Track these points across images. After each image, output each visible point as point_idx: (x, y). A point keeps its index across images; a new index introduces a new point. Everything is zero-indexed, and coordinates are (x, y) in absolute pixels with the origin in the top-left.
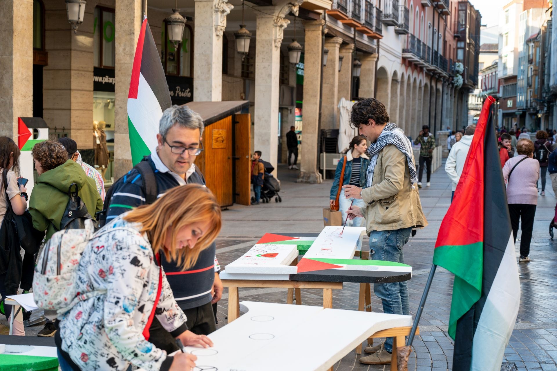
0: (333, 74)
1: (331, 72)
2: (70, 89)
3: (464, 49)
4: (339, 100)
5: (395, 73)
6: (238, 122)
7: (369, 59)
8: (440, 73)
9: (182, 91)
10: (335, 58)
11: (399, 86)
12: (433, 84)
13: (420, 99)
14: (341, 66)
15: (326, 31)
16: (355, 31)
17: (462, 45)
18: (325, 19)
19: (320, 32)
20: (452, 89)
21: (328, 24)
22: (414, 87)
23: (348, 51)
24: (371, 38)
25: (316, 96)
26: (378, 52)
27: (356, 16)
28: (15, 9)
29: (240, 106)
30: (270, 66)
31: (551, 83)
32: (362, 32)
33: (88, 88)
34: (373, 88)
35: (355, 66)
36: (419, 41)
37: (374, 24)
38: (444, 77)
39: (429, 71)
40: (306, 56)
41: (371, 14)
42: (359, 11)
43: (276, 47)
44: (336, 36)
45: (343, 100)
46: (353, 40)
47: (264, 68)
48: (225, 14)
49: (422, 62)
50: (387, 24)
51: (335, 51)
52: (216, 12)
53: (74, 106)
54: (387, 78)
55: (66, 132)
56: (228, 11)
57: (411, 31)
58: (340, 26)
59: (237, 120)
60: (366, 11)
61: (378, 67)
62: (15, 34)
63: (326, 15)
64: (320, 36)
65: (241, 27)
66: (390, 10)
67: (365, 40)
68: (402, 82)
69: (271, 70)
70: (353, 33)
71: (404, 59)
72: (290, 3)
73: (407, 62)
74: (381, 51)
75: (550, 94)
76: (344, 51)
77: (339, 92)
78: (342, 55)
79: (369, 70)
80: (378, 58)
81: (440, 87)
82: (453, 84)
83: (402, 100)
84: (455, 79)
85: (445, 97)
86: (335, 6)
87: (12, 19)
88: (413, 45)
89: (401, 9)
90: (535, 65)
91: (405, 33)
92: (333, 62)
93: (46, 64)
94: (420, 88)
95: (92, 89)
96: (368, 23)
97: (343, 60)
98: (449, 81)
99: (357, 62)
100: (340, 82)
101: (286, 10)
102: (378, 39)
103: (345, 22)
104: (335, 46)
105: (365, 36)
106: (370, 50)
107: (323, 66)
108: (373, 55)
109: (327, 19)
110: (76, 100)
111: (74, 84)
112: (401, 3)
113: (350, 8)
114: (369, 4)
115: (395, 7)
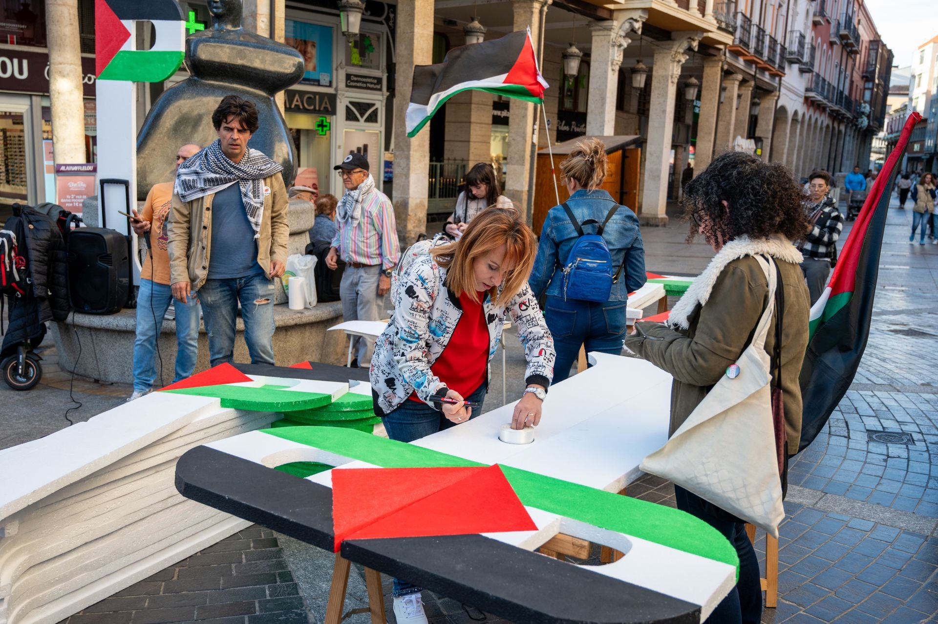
0: (731, 112)
1: (728, 110)
2: (470, 122)
3: (872, 89)
4: (734, 138)
6: (628, 157)
7: (769, 97)
8: (844, 114)
9: (577, 126)
10: (733, 96)
11: (799, 126)
12: (836, 125)
13: (820, 140)
14: (739, 103)
15: (726, 67)
16: (756, 68)
17: (870, 85)
18: (725, 54)
19: (719, 69)
20: (855, 130)
21: (729, 60)
22: (815, 127)
23: (747, 88)
24: (773, 76)
25: (710, 134)
26: (779, 91)
27: (759, 52)
28: (416, 42)
29: (631, 141)
30: (665, 101)
32: (763, 70)
33: (487, 122)
34: (771, 127)
35: (753, 104)
36: (824, 80)
37: (777, 61)
38: (848, 118)
39: (832, 111)
40: (704, 93)
41: (775, 51)
42: (762, 48)
43: (672, 82)
44: (736, 73)
45: (739, 138)
46: (754, 77)
47: (659, 103)
48: (622, 48)
49: (825, 101)
50: (791, 62)
51: (734, 88)
52: (613, 46)
53: (473, 138)
54: (786, 118)
55: (464, 163)
56: (625, 45)
57: (816, 69)
58: (741, 63)
59: (627, 154)
60: (770, 47)
61: (779, 106)
63: (727, 51)
64: (719, 73)
65: (638, 62)
66: (795, 48)
67: (766, 77)
68: (803, 122)
69: (666, 106)
70: (754, 70)
71: (806, 99)
72: (690, 38)
73: (809, 102)
74: (782, 89)
76: (743, 88)
77: (735, 130)
78: (741, 93)
79: (769, 109)
80: (779, 97)
81: (842, 128)
82: (857, 126)
83: (801, 141)
84: (860, 120)
85: (847, 138)
86: (737, 42)
87: (412, 51)
88: (817, 84)
89: (807, 47)
91: (810, 71)
92: (731, 99)
94: (821, 128)
95: (491, 122)
96: (771, 60)
97: (742, 97)
98: (853, 123)
99: (757, 100)
100: (736, 120)
101: (685, 45)
102: (780, 77)
103: (747, 58)
104: (734, 84)
106: (770, 88)
107: (720, 103)
108: (773, 94)
109: (728, 54)
110: (476, 132)
111: (473, 118)
112: (808, 40)
113: (753, 44)
114: (773, 41)
115: (801, 44)
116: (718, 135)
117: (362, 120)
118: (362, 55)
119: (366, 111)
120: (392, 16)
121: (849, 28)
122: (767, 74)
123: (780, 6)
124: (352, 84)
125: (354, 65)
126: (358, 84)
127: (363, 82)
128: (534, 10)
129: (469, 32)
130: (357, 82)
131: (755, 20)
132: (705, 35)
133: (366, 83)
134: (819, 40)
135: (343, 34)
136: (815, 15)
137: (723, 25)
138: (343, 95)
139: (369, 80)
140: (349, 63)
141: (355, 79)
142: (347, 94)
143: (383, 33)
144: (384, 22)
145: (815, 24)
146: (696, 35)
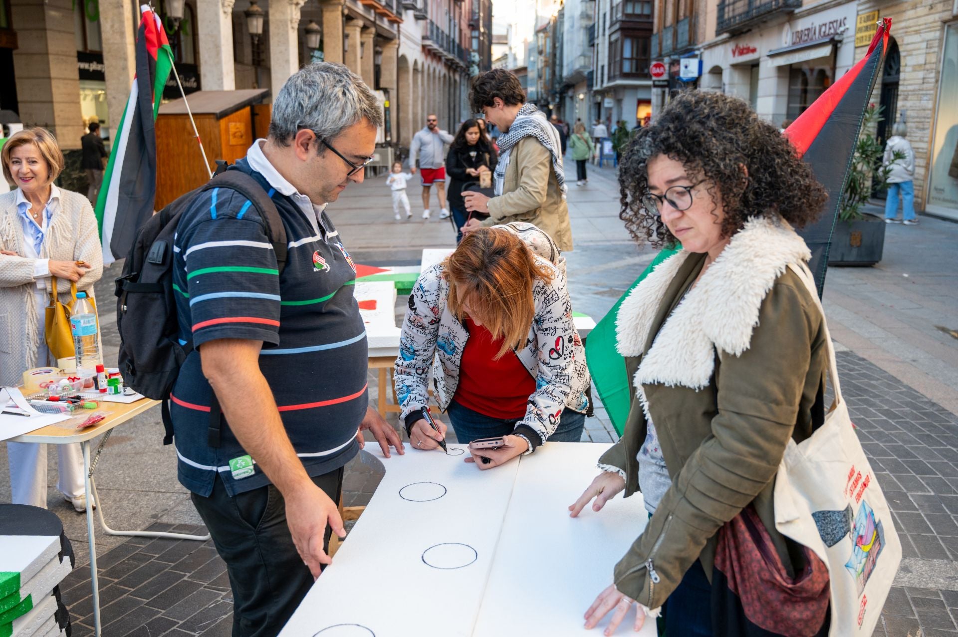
0: (355, 61)
1: (353, 59)
2: (49, 78)
3: (478, 38)
5: (416, 62)
6: (257, 114)
7: (390, 46)
8: (458, 63)
9: (186, 80)
10: (356, 43)
11: (420, 76)
12: (451, 74)
13: (439, 90)
14: (363, 52)
15: (346, 12)
16: (376, 13)
17: (476, 34)
19: (339, 13)
20: (468, 79)
21: (348, 4)
22: (434, 77)
23: (369, 36)
24: (392, 22)
26: (399, 38)
29: (259, 95)
30: (287, 50)
31: (565, 73)
32: (382, 15)
33: (72, 77)
34: (395, 77)
35: (377, 53)
36: (438, 28)
37: (395, 6)
38: (461, 67)
39: (448, 60)
40: (326, 40)
43: (293, 28)
44: (356, 18)
46: (374, 23)
47: (281, 52)
49: (441, 50)
50: (407, 8)
51: (356, 35)
53: (57, 97)
54: (407, 67)
57: (429, 16)
58: (360, 7)
59: (257, 111)
61: (400, 54)
64: (340, 18)
65: (252, 3)
67: (385, 24)
68: (423, 72)
69: (288, 55)
70: (373, 15)
71: (424, 47)
73: (426, 51)
74: (401, 37)
75: (562, 85)
76: (364, 35)
78: (364, 40)
79: (391, 58)
80: (399, 45)
81: (457, 77)
82: (469, 75)
83: (423, 91)
84: (471, 69)
85: (462, 88)
88: (432, 32)
90: (545, 56)
91: (424, 18)
92: (355, 47)
93: (16, 47)
94: (439, 78)
95: (77, 77)
96: (389, 5)
97: (365, 45)
98: (466, 72)
99: (378, 49)
100: (362, 70)
102: (398, 23)
103: (366, 2)
104: (355, 30)
105: (386, 20)
106: (390, 36)
107: (344, 51)
108: (393, 42)
110: (59, 91)
111: (54, 72)
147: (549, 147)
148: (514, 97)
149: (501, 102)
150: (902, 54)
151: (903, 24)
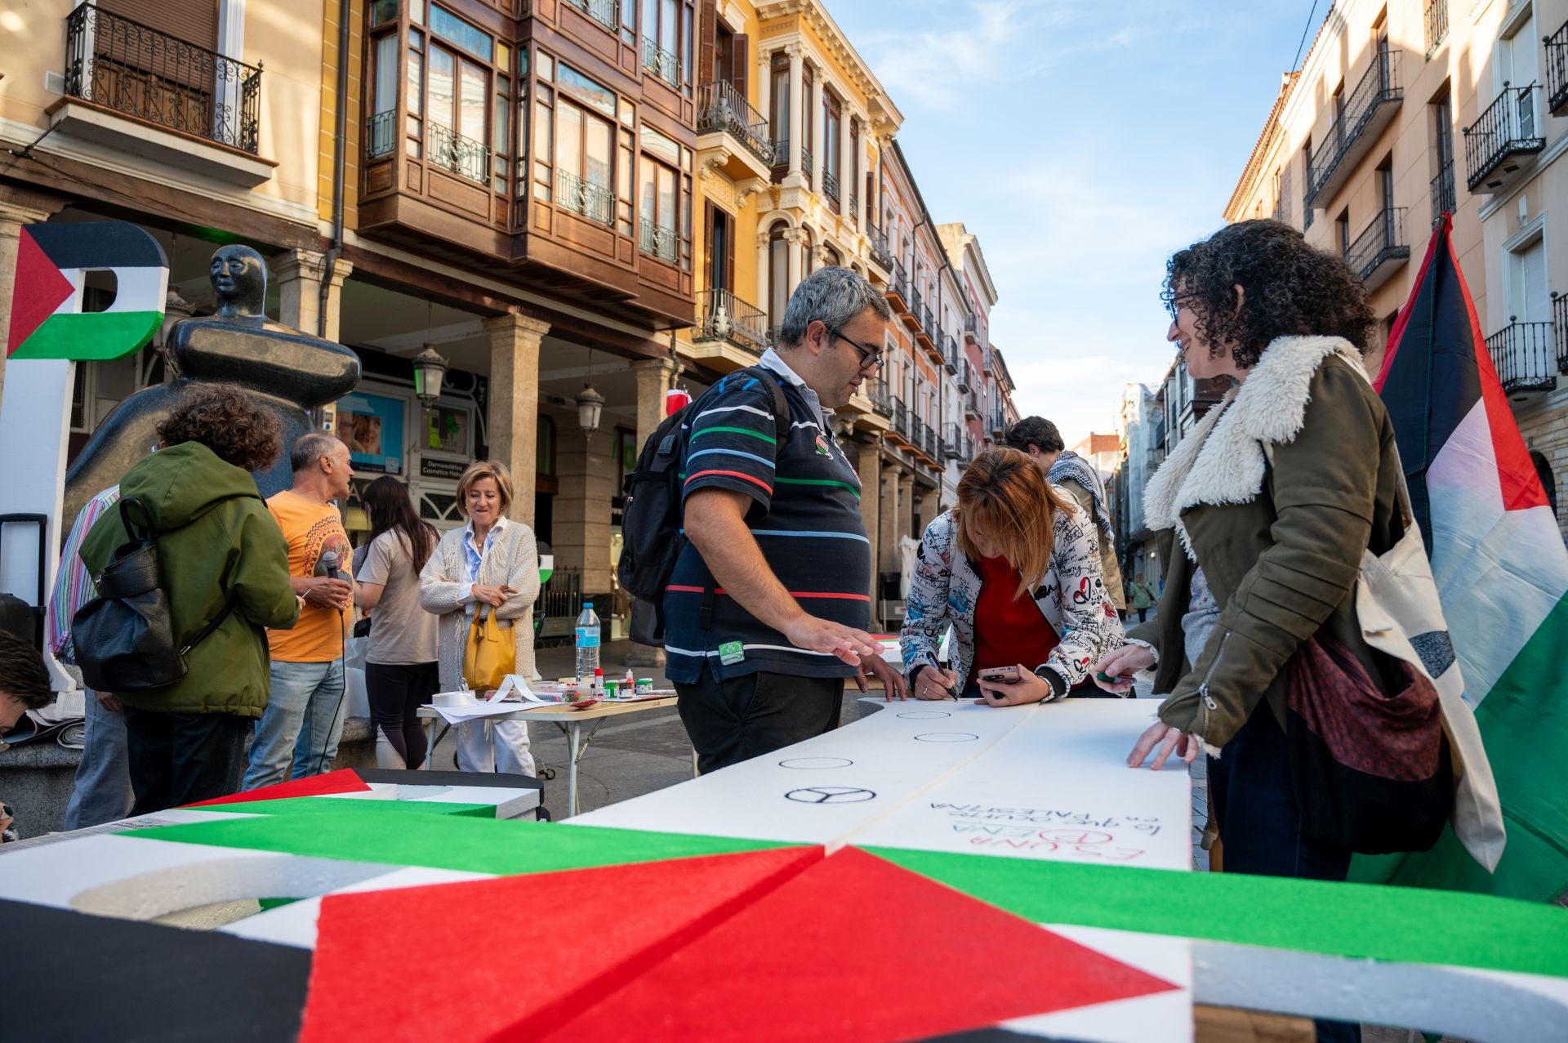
0: (893, 508)
1: (890, 506)
2: (584, 522)
4: (900, 539)
7: (930, 495)
10: (893, 490)
14: (900, 499)
15: (884, 456)
16: (915, 460)
18: (882, 442)
19: (877, 458)
21: (885, 449)
23: (908, 483)
24: (933, 470)
25: (873, 532)
26: (940, 488)
27: (916, 442)
31: (1132, 530)
32: (923, 462)
33: (605, 521)
35: (916, 502)
37: (936, 454)
41: (933, 442)
42: (920, 437)
44: (894, 464)
46: (913, 470)
50: (950, 457)
51: (894, 482)
53: (588, 541)
55: (578, 572)
58: (898, 453)
60: (927, 438)
61: (941, 505)
62: (515, 438)
63: (884, 438)
64: (877, 462)
66: (951, 441)
67: (926, 472)
70: (913, 462)
72: (843, 420)
74: (943, 486)
75: (1130, 543)
76: (903, 483)
77: (899, 530)
78: (901, 487)
79: (931, 508)
80: (941, 494)
86: (894, 429)
87: (510, 420)
89: (964, 441)
92: (892, 494)
93: (557, 493)
95: (610, 521)
96: (930, 452)
97: (903, 493)
99: (918, 497)
100: (899, 519)
102: (940, 471)
103: (905, 448)
104: (893, 476)
105: (926, 468)
106: (932, 485)
107: (881, 497)
108: (935, 491)
109: (884, 443)
110: (591, 534)
111: (588, 516)
112: (963, 434)
113: (909, 432)
114: (930, 431)
115: (958, 438)
116: (882, 536)
117: (442, 517)
118: (443, 435)
119: (448, 506)
120: (482, 389)
121: (1002, 425)
122: (926, 467)
123: (933, 395)
124: (429, 471)
125: (432, 448)
126: (438, 472)
127: (444, 470)
128: (663, 378)
129: (582, 402)
130: (436, 468)
131: (909, 407)
132: (860, 417)
133: (448, 470)
134: (974, 436)
135: (418, 397)
136: (967, 409)
137: (877, 408)
138: (417, 485)
139: (452, 467)
140: (425, 444)
141: (434, 465)
142: (423, 484)
143: (470, 410)
144: (472, 396)
145: (969, 418)
146: (850, 416)
147: (1090, 488)
148: (1051, 444)
149: (1037, 449)
150: (1555, 471)
151: (1550, 437)
